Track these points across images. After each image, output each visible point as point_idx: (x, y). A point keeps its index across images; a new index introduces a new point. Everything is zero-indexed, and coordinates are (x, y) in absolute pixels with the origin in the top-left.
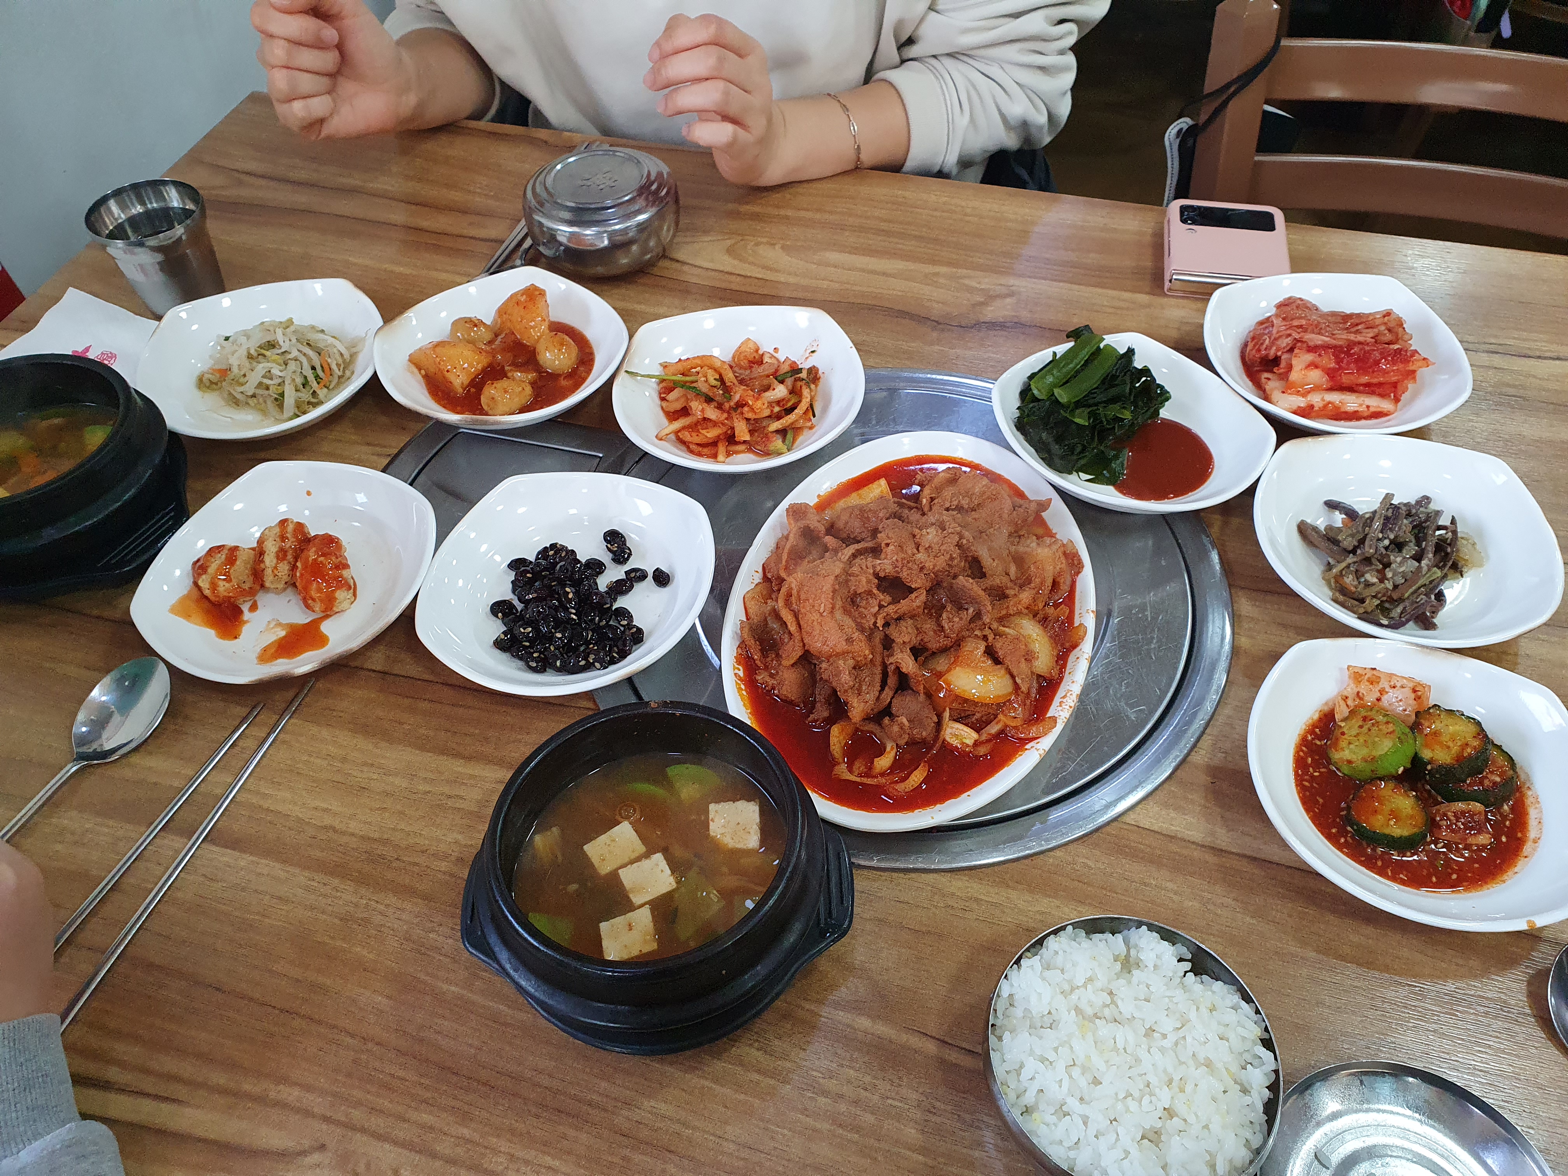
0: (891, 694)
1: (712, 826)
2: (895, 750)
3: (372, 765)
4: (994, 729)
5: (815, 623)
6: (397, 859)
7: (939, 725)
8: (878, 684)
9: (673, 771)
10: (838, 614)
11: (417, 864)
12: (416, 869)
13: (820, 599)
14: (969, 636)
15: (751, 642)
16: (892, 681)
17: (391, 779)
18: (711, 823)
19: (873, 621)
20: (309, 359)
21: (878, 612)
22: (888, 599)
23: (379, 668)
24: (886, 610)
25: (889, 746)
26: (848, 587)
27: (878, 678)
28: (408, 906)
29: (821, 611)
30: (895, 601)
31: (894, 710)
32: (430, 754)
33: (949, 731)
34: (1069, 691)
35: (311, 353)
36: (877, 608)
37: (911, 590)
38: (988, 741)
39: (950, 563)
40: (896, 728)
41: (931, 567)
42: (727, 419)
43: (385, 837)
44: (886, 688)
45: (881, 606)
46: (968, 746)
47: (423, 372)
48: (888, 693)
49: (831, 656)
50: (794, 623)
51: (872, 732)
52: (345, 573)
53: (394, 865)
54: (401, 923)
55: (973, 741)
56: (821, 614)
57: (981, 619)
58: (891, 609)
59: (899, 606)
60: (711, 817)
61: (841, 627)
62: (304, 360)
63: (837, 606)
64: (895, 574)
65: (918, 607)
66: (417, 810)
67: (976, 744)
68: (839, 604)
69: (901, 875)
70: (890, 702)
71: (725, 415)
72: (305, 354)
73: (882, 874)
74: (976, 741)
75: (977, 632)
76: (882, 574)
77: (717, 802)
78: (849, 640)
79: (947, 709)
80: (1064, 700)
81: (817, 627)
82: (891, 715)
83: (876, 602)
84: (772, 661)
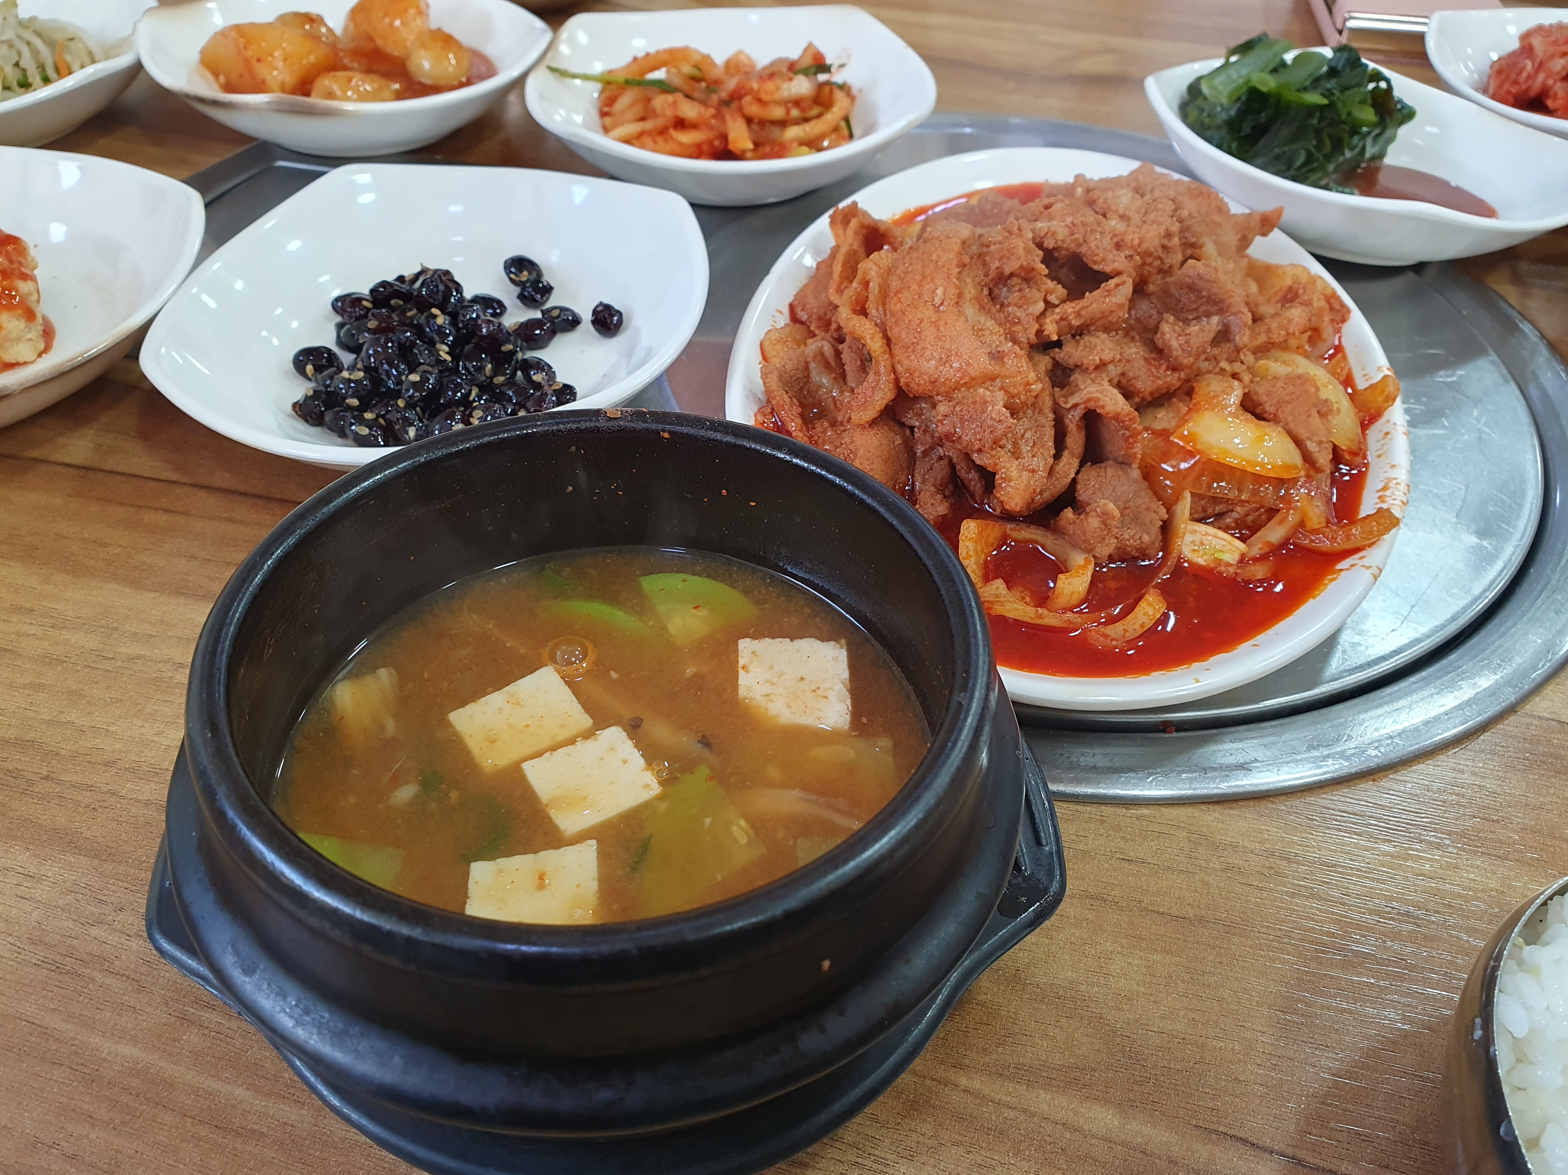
0: (1076, 463)
1: (744, 679)
2: (1091, 567)
3: (31, 610)
4: (1274, 533)
5: (925, 324)
6: (47, 778)
7: (1167, 528)
8: (1051, 444)
9: (652, 584)
10: (970, 310)
11: (91, 788)
12: (86, 797)
13: (932, 280)
14: (1210, 372)
15: (783, 398)
16: (1075, 440)
17: (66, 635)
18: (741, 673)
19: (1036, 327)
20: (35, 53)
21: (1043, 314)
22: (1061, 291)
23: (77, 460)
24: (1057, 310)
25: (1078, 559)
26: (984, 264)
27: (1049, 433)
28: (51, 870)
29: (937, 301)
30: (1075, 293)
31: (1083, 494)
32: (153, 595)
33: (1188, 538)
34: (1390, 480)
35: (38, 43)
36: (1041, 306)
37: (1106, 277)
38: (1263, 558)
39: (1166, 242)
40: (1093, 522)
41: (1136, 242)
42: (714, 117)
43: (31, 736)
44: (1066, 453)
45: (1049, 305)
46: (1229, 565)
47: (222, 79)
48: (1069, 465)
49: (957, 388)
50: (879, 337)
51: (1037, 542)
52: (24, 287)
53: (39, 788)
54: (26, 906)
55: (1237, 557)
56: (936, 309)
57: (1228, 340)
58: (1069, 308)
59: (1082, 303)
60: (741, 662)
61: (978, 332)
62: (25, 51)
63: (968, 296)
64: (1073, 246)
65: (1120, 306)
66: (108, 688)
67: (1243, 560)
68: (970, 292)
69: (1122, 811)
70: (1074, 481)
71: (712, 111)
72: (28, 43)
73: (1081, 808)
74: (1243, 556)
75: (1224, 364)
76: (1049, 244)
77: (755, 637)
78: (997, 356)
79: (1187, 495)
80: (1388, 493)
81: (930, 333)
82: (1079, 507)
83: (1039, 296)
84: (825, 432)
